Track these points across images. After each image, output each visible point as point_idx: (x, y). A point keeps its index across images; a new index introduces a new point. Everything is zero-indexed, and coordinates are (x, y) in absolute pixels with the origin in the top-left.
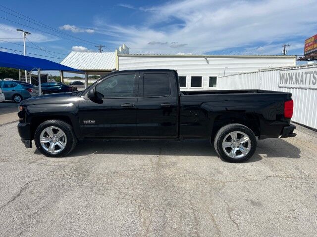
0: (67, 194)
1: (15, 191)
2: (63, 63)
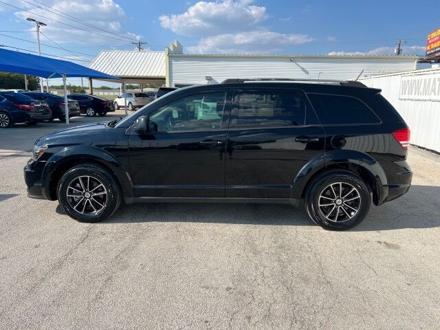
0: (148, 234)
1: (81, 232)
2: (92, 67)
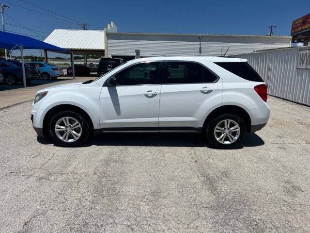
2: (46, 41)
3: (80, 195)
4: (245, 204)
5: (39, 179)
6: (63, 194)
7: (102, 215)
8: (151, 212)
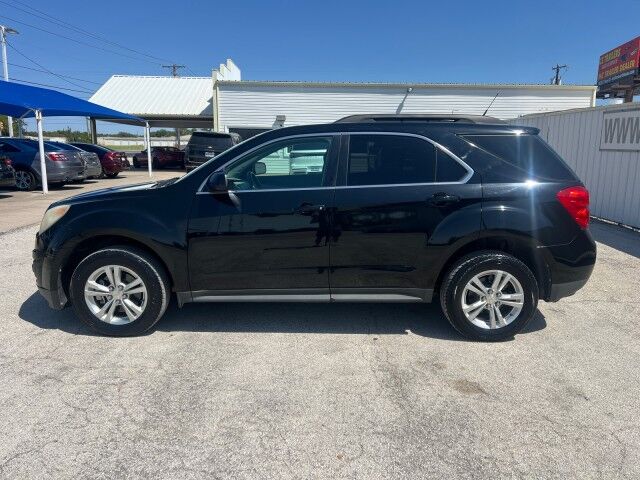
3: (120, 411)
4: (462, 426)
5: (40, 380)
6: (84, 410)
7: (160, 451)
8: (262, 445)
